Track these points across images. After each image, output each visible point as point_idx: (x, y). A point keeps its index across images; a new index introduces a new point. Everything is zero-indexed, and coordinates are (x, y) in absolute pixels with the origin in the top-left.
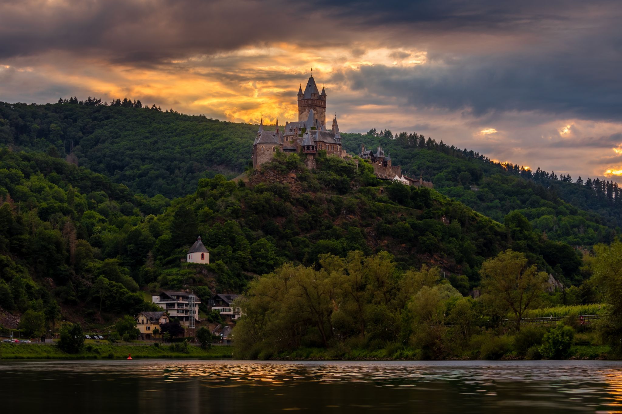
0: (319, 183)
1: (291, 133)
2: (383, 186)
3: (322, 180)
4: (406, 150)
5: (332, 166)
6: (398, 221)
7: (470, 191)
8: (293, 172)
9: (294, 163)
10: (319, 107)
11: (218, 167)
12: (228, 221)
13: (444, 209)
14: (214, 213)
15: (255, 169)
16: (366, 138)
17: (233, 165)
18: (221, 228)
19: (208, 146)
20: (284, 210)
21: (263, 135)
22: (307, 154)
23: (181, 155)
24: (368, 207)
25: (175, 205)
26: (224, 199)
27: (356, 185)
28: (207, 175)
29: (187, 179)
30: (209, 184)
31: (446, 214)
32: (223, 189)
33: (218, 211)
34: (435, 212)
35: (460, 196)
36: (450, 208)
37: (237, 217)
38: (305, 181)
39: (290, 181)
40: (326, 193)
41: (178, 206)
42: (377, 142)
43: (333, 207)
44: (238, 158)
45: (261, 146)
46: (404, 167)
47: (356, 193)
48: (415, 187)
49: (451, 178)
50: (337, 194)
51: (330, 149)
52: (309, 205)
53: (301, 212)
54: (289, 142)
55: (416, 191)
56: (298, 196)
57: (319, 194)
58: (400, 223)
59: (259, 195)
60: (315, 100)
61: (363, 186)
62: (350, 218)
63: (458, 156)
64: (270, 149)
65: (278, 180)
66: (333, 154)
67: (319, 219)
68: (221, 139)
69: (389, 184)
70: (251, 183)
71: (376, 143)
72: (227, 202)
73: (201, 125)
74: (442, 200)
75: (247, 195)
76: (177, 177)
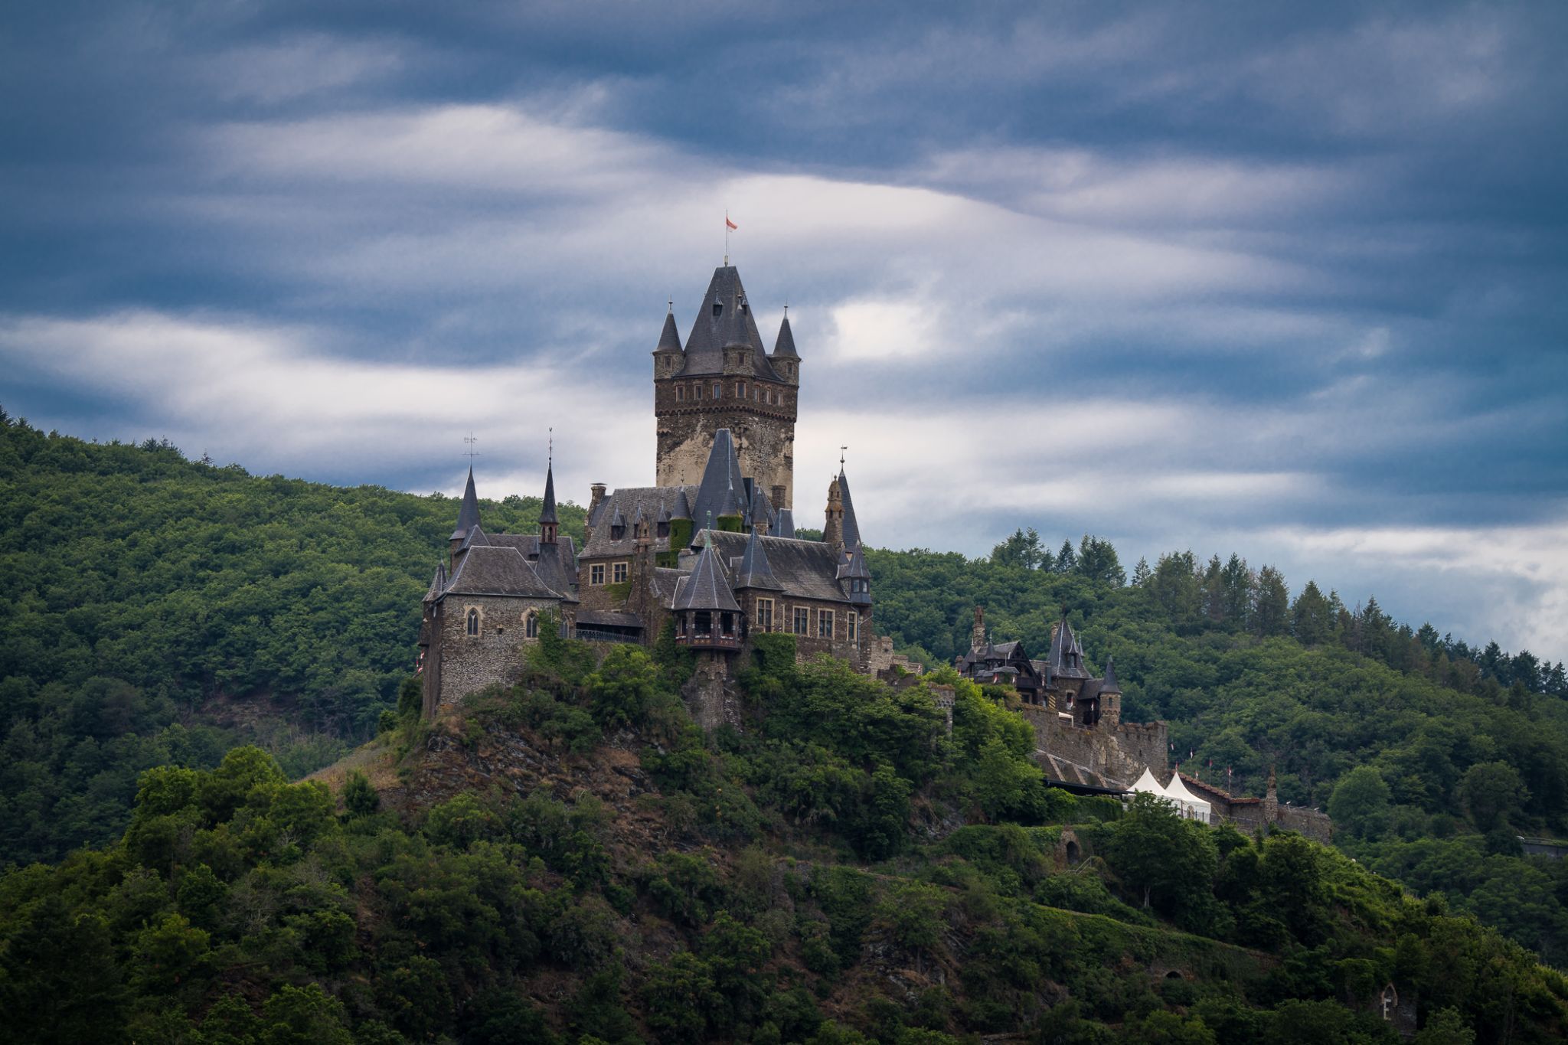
0: (755, 800)
1: (621, 546)
2: (1074, 821)
3: (771, 784)
4: (1190, 641)
5: (822, 716)
6: (1154, 1007)
7: (1517, 864)
8: (623, 741)
9: (632, 698)
10: (763, 415)
11: (235, 708)
12: (286, 988)
13: (1388, 951)
14: (213, 943)
15: (433, 726)
16: (986, 580)
17: (312, 698)
18: (250, 1022)
19: (189, 600)
20: (573, 935)
21: (477, 553)
22: (696, 652)
23: (46, 644)
24: (999, 931)
25: (14, 900)
26: (270, 872)
27: (940, 816)
28: (175, 746)
29: (73, 767)
30: (196, 795)
31: (1402, 976)
32: (264, 823)
33: (235, 936)
34: (1342, 963)
35: (1465, 887)
36: (1421, 944)
37: (335, 969)
38: (683, 788)
39: (607, 787)
40: (786, 851)
41: (27, 908)
42: (1042, 598)
43: (820, 927)
44: (340, 664)
45: (467, 608)
46: (1180, 728)
47: (939, 856)
48: (1243, 833)
49: (1422, 789)
50: (843, 860)
51: (813, 631)
52: (701, 912)
53: (657, 945)
54: (606, 590)
55: (1242, 852)
56: (647, 864)
57: (754, 857)
58: (1161, 1013)
59: (448, 858)
60: (742, 379)
61: (977, 821)
62: (909, 984)
63: (1453, 680)
64: (509, 622)
65: (545, 781)
66: (825, 657)
67: (748, 986)
68: (258, 564)
69: (1110, 812)
70: (411, 794)
71: (1037, 606)
72: (282, 888)
73: (152, 491)
74: (1378, 906)
75: (387, 854)
76: (20, 757)
